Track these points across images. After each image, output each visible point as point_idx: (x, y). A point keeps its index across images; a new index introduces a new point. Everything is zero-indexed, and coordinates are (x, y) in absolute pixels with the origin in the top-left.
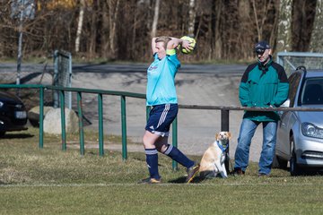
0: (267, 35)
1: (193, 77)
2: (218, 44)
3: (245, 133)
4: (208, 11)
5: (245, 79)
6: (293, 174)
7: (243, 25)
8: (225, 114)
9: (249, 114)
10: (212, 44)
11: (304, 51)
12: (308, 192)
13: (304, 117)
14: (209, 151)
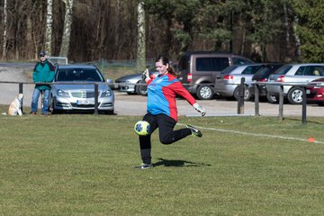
0: (40, 49)
1: (6, 68)
2: (17, 53)
3: (36, 95)
4: (13, 38)
5: (35, 70)
6: (53, 113)
7: (29, 44)
8: (21, 85)
9: (38, 86)
10: (15, 53)
11: (58, 56)
12: (59, 122)
13: (57, 87)
14: (13, 103)
